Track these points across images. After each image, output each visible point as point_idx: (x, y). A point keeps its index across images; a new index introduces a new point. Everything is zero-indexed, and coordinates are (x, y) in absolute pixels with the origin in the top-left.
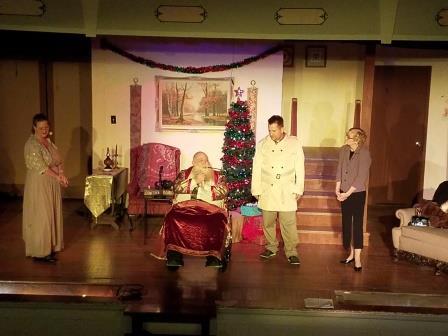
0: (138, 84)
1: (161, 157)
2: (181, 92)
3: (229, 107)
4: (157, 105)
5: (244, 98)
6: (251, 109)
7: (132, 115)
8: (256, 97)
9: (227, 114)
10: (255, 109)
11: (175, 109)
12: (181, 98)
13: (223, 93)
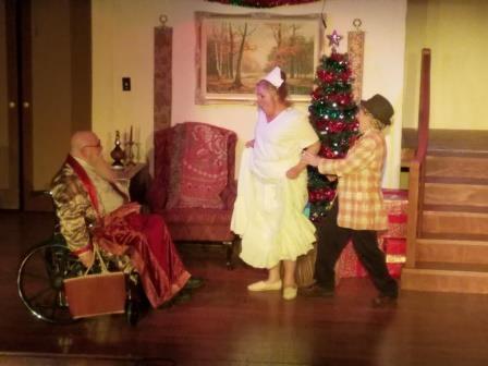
0: (168, 24)
1: (205, 146)
2: (237, 39)
3: (316, 64)
4: (198, 61)
5: (342, 49)
6: (354, 66)
7: (157, 76)
8: (361, 45)
9: (314, 76)
10: (360, 66)
11: (228, 66)
12: (237, 49)
13: (308, 40)
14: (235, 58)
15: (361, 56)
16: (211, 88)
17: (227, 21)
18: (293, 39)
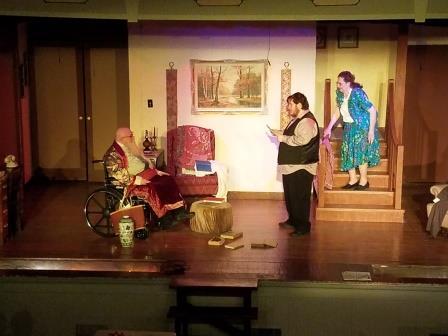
0: (174, 68)
1: (196, 139)
2: (216, 76)
4: (193, 89)
6: (285, 91)
7: (168, 98)
8: (289, 78)
9: (261, 96)
10: (289, 91)
11: (210, 92)
12: (216, 81)
13: (257, 75)
14: (215, 87)
15: (289, 84)
16: (200, 105)
17: (210, 65)
18: (248, 75)
